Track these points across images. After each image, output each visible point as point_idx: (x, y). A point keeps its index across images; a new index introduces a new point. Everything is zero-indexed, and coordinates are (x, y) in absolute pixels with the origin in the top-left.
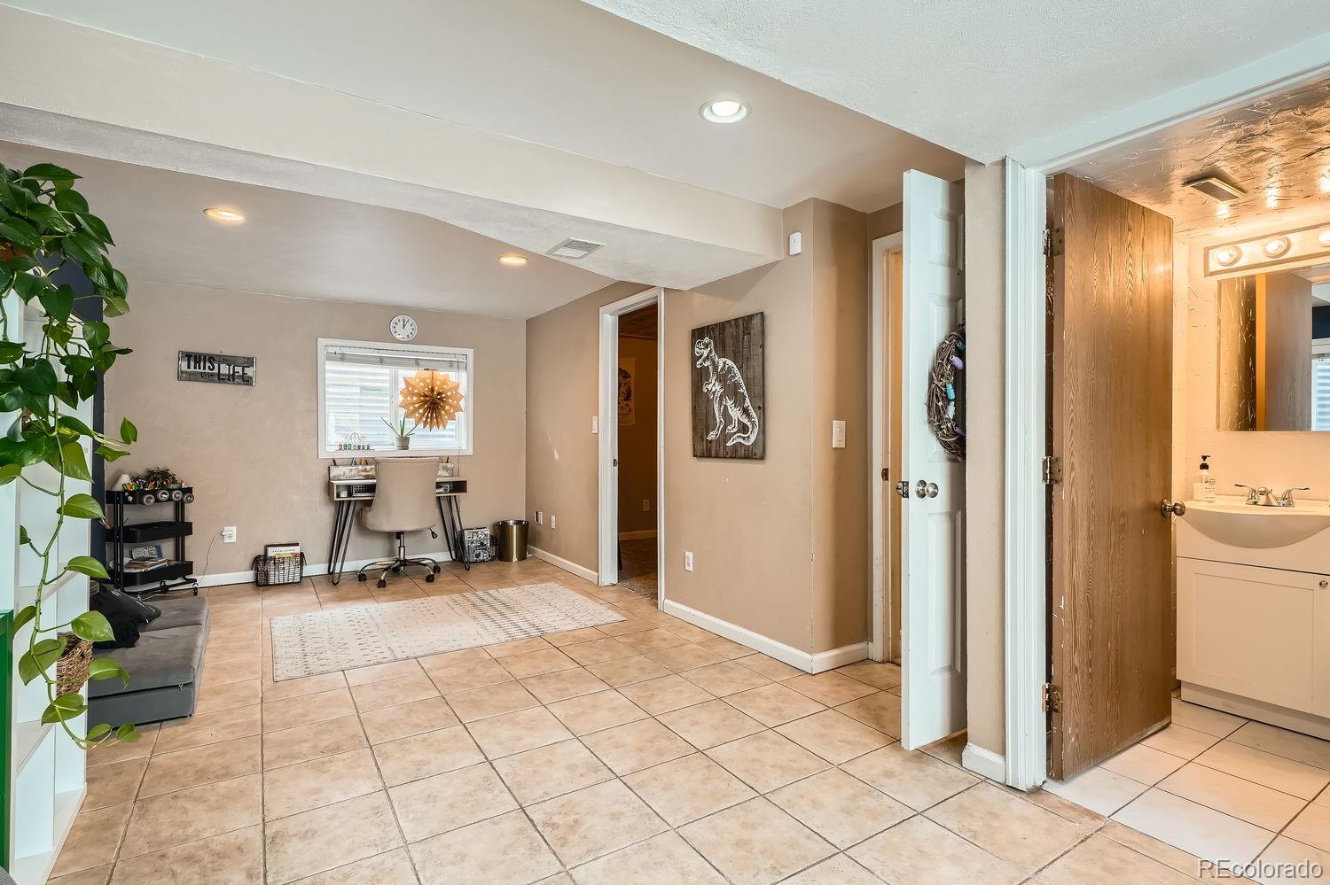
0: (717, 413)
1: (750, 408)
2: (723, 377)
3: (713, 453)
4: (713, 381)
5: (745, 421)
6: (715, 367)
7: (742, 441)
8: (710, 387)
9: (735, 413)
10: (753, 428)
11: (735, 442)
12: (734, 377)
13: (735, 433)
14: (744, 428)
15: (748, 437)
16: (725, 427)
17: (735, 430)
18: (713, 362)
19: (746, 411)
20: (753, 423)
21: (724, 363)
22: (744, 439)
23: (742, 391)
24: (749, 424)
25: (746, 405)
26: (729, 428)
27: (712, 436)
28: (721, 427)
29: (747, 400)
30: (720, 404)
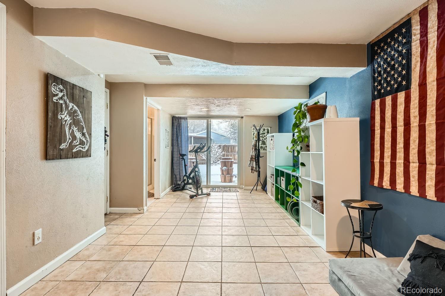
0: (67, 133)
1: (86, 133)
2: (72, 114)
3: (63, 156)
4: (66, 114)
5: (84, 140)
6: (67, 107)
7: (81, 149)
8: (63, 116)
9: (78, 135)
10: (87, 143)
11: (77, 149)
12: (78, 116)
13: (78, 145)
14: (82, 143)
15: (85, 147)
16: (72, 142)
17: (78, 143)
18: (66, 103)
19: (83, 134)
20: (87, 141)
21: (73, 106)
22: (82, 148)
23: (82, 124)
24: (85, 141)
25: (84, 132)
26: (74, 142)
27: (63, 146)
28: (70, 141)
29: (85, 129)
30: (70, 128)
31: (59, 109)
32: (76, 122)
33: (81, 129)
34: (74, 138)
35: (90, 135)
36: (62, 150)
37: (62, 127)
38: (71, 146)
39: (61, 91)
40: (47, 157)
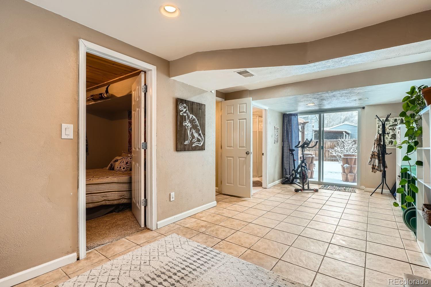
0: (189, 134)
1: (201, 134)
2: (192, 121)
3: (186, 149)
4: (188, 122)
5: (200, 138)
6: (189, 117)
7: (198, 145)
8: (186, 124)
9: (196, 135)
10: (202, 140)
11: (195, 145)
12: (196, 122)
13: (196, 142)
14: (199, 140)
15: (200, 143)
16: (192, 140)
17: (196, 141)
18: (188, 115)
19: (200, 135)
20: (202, 139)
21: (192, 116)
22: (199, 144)
23: (199, 128)
24: (201, 139)
25: (200, 133)
26: (193, 140)
27: (186, 143)
28: (190, 139)
29: (200, 131)
30: (190, 131)
31: (184, 119)
32: (194, 127)
33: (197, 131)
34: (193, 137)
35: (204, 134)
36: (186, 145)
37: (186, 130)
38: (192, 143)
39: (185, 108)
40: (177, 149)
